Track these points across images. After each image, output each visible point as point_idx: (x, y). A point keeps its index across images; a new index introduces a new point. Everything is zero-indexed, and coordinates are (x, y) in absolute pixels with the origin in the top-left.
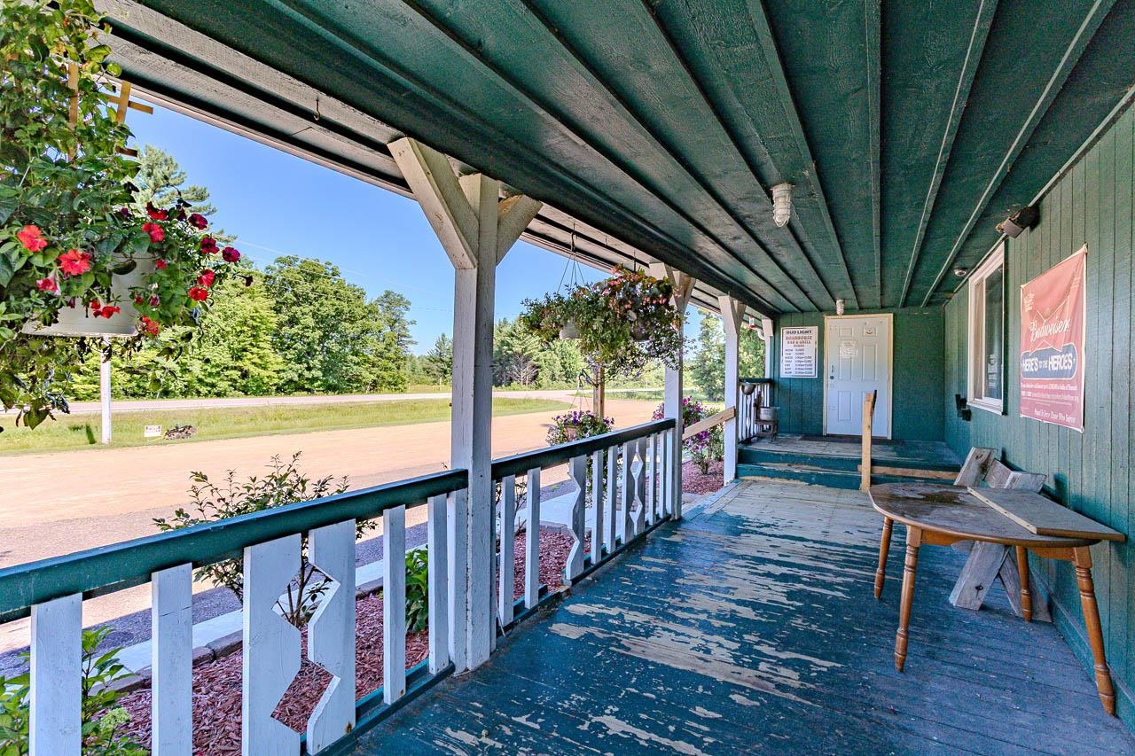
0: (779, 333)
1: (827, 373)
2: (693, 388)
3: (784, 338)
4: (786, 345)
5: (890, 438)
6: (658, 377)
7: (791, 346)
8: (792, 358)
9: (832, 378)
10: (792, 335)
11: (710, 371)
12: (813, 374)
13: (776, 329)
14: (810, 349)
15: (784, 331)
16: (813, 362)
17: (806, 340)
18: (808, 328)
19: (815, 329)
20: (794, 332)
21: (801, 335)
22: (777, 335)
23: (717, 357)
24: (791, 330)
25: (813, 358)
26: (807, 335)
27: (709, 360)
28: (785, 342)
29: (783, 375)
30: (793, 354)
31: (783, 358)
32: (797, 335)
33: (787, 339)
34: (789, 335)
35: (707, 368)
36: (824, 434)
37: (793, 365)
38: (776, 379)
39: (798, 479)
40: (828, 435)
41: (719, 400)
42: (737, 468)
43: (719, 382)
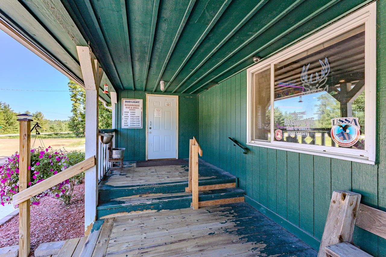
0: (121, 101)
1: (148, 125)
2: (69, 132)
3: (124, 105)
4: (125, 109)
5: (177, 158)
6: (51, 128)
7: (128, 110)
8: (128, 117)
9: (150, 128)
10: (128, 103)
11: (77, 125)
12: (140, 126)
13: (119, 99)
14: (139, 112)
15: (124, 101)
16: (140, 120)
17: (136, 107)
18: (138, 100)
19: (141, 101)
20: (130, 102)
21: (134, 104)
22: (119, 103)
23: (80, 119)
24: (128, 100)
25: (140, 118)
26: (137, 104)
27: (77, 120)
28: (124, 107)
29: (123, 127)
30: (129, 114)
31: (123, 117)
32: (131, 103)
33: (125, 105)
34: (127, 103)
35: (75, 124)
36: (147, 159)
37: (129, 121)
38: (119, 129)
39: (150, 209)
40: (148, 160)
41: (81, 137)
42: (97, 211)
43: (81, 129)
